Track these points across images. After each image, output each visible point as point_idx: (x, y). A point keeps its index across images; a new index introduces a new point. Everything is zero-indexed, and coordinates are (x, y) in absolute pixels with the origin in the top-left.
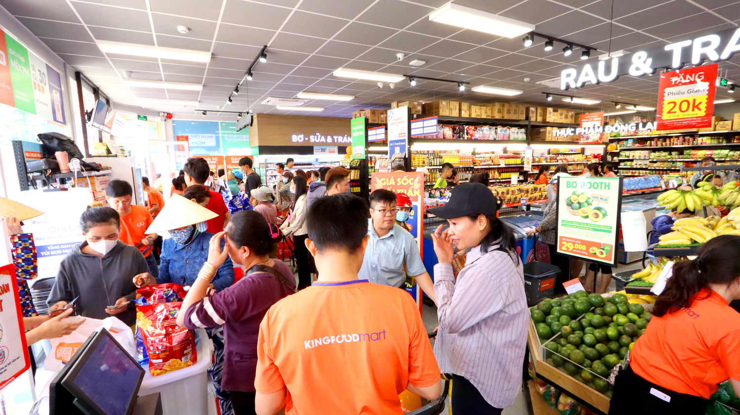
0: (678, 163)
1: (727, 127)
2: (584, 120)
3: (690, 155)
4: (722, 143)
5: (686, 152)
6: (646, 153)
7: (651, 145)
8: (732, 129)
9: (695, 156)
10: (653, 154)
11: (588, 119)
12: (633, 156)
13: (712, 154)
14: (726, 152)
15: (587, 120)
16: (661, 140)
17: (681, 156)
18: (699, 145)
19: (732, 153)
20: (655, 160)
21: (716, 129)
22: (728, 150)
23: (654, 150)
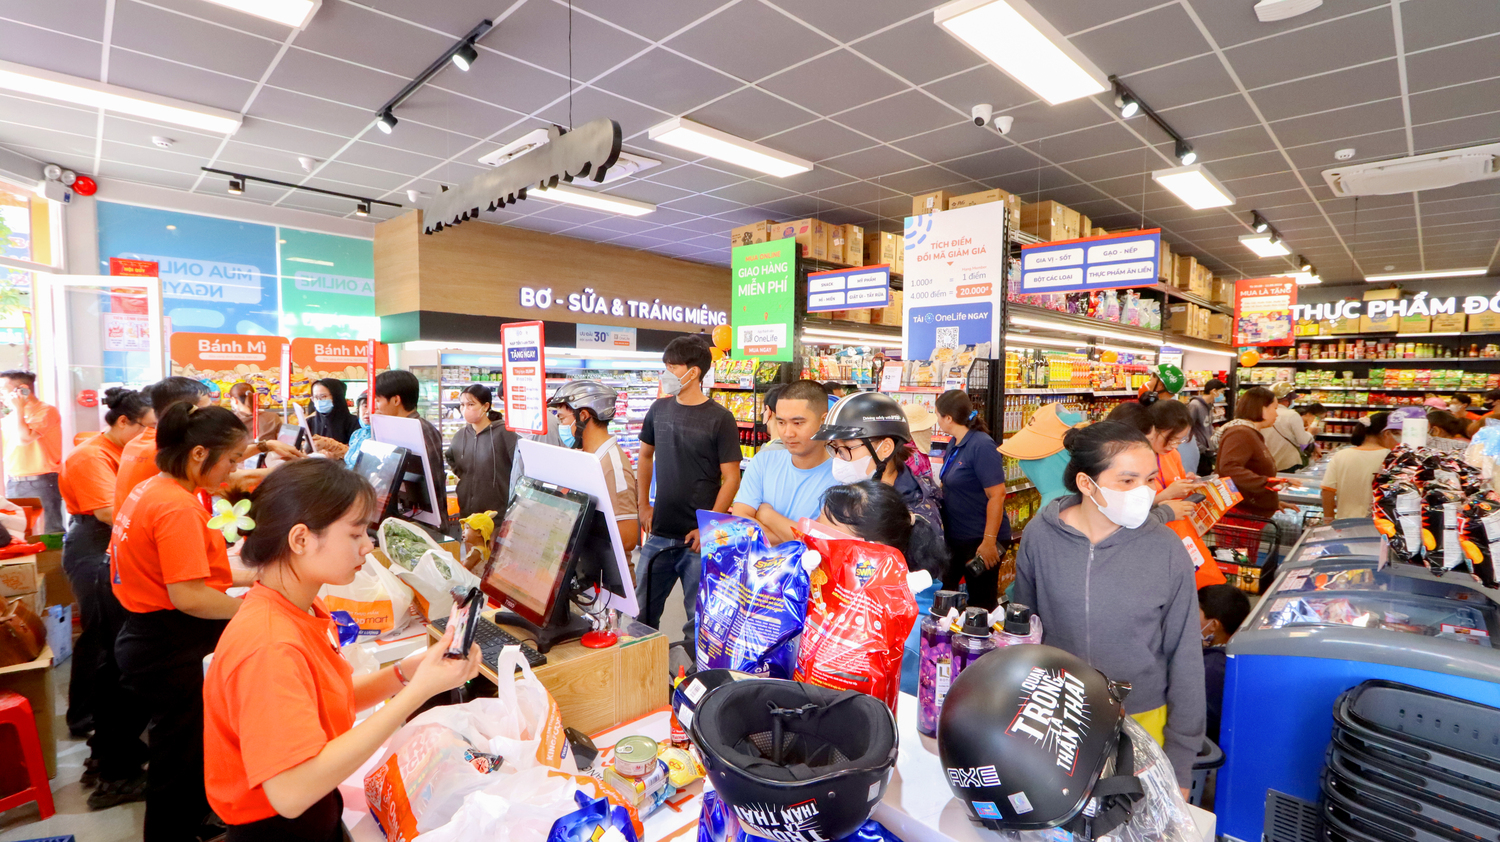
0: (1358, 395)
1: (1456, 325)
2: (1246, 293)
3: (1383, 378)
4: (1443, 355)
5: (1373, 373)
6: (1288, 372)
7: (1297, 357)
8: (1466, 329)
9: (1394, 381)
10: (1301, 375)
11: (1257, 290)
12: (1260, 379)
13: (1428, 379)
14: (1459, 373)
15: (1255, 293)
16: (1316, 346)
17: (1363, 381)
18: (1399, 359)
19: (1469, 377)
20: (1308, 388)
21: (1433, 329)
22: (1462, 371)
23: (1301, 367)
